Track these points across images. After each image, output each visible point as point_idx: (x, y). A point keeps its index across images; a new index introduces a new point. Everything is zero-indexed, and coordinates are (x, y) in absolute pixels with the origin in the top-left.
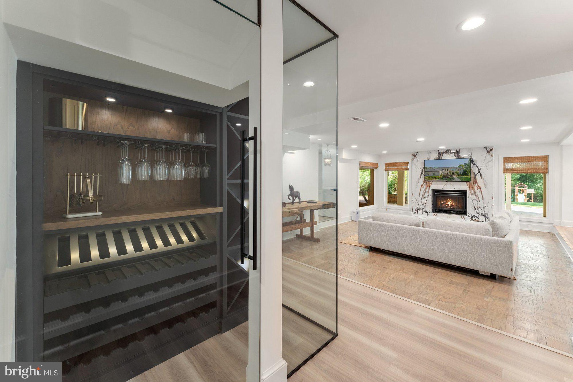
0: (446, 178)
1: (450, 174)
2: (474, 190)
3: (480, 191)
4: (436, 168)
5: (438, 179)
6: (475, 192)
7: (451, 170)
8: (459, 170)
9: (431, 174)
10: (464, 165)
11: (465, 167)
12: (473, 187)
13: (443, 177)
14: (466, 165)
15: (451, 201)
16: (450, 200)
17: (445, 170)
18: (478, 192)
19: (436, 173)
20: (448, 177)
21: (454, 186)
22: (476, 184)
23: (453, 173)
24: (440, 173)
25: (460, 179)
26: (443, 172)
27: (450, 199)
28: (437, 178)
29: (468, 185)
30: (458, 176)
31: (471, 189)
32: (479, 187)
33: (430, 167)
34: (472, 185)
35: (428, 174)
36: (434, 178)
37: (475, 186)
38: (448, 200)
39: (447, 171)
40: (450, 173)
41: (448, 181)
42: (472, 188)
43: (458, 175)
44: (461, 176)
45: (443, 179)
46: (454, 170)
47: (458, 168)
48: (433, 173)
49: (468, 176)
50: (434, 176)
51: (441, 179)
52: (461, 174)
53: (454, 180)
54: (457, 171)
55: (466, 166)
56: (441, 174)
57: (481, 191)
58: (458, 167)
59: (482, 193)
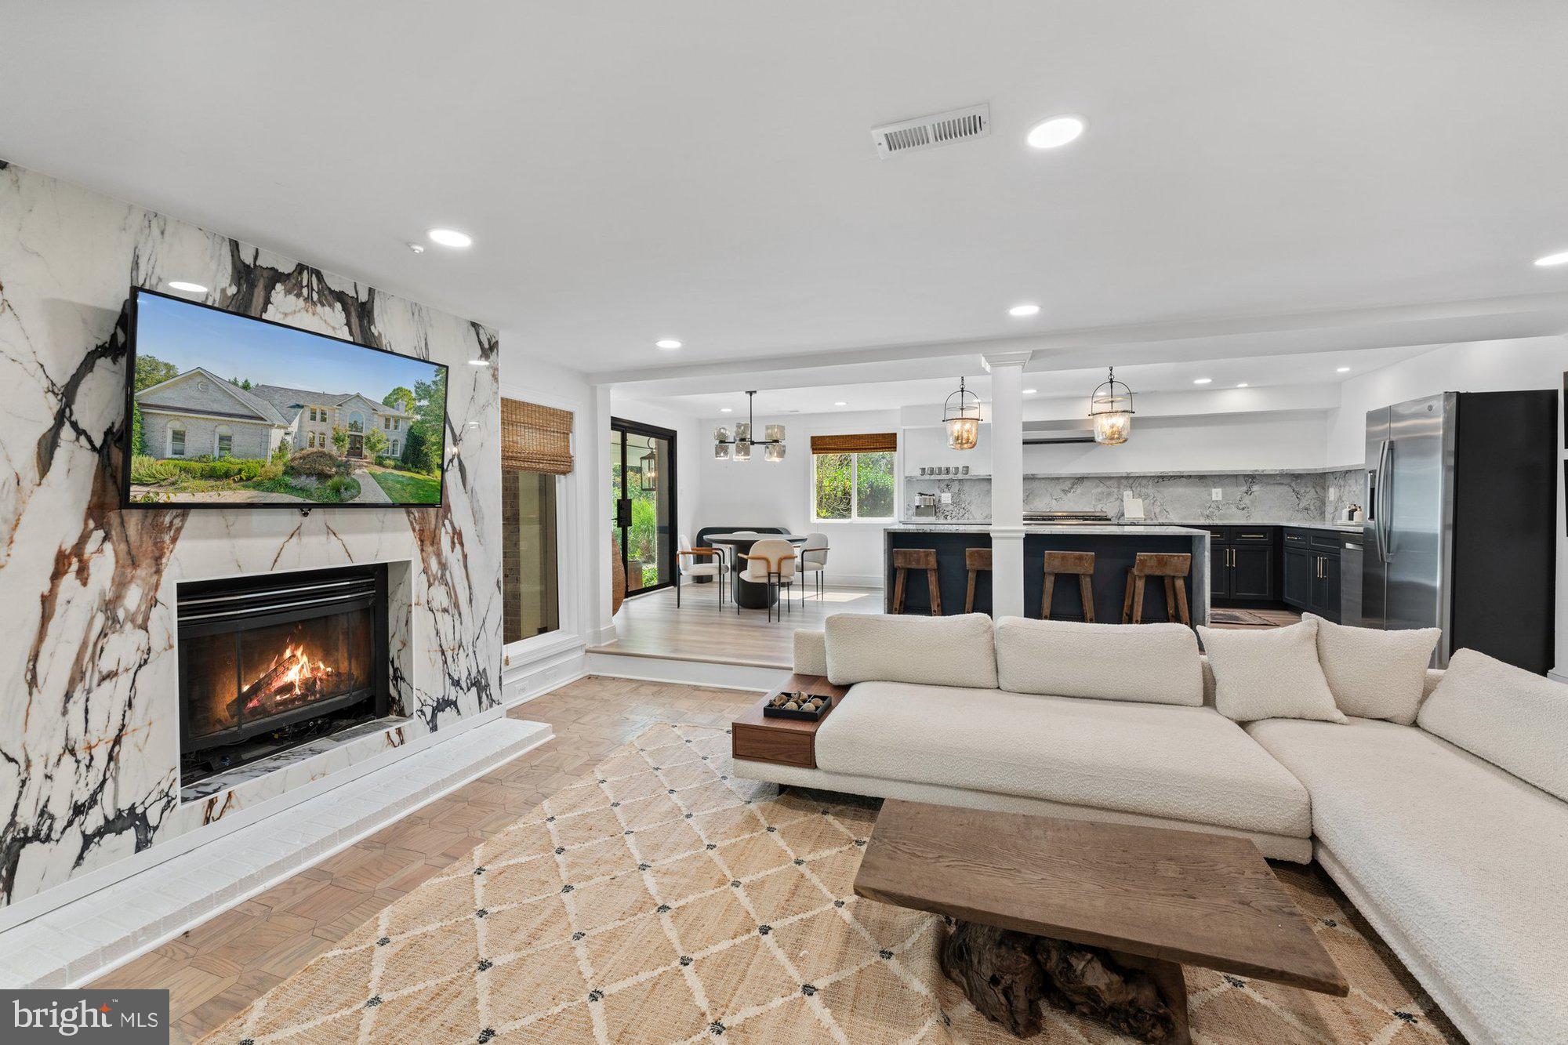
0: (312, 483)
1: (334, 450)
2: (439, 555)
3: (460, 557)
4: (246, 387)
5: (258, 486)
6: (443, 566)
7: (341, 421)
8: (387, 426)
9: (201, 439)
10: (414, 395)
11: (418, 410)
12: (435, 540)
13: (291, 471)
14: (424, 398)
15: (305, 659)
16: (299, 653)
17: (308, 414)
18: (453, 558)
19: (243, 437)
20: (322, 476)
21: (345, 538)
22: (447, 522)
23: (356, 451)
24: (276, 436)
25: (388, 490)
26: (294, 427)
27: (296, 648)
28: (248, 480)
29: (414, 530)
30: (379, 470)
31: (429, 549)
32: (457, 536)
33: (200, 373)
34: (433, 526)
35: (178, 436)
36: (227, 475)
37: (443, 530)
38: (288, 653)
39: (319, 426)
40: (338, 440)
41: (310, 506)
42: (432, 544)
43: (380, 462)
44: (396, 468)
45: (291, 489)
46: (363, 417)
47: (389, 411)
48: (224, 430)
49: (429, 472)
50: (232, 462)
51: (275, 484)
52: (398, 455)
53: (357, 500)
54: (373, 428)
55: (425, 403)
56: (283, 448)
57: (465, 557)
58: (387, 402)
59: (466, 567)
